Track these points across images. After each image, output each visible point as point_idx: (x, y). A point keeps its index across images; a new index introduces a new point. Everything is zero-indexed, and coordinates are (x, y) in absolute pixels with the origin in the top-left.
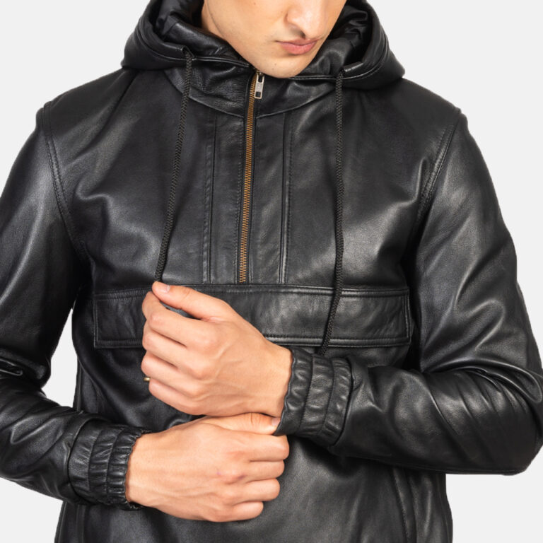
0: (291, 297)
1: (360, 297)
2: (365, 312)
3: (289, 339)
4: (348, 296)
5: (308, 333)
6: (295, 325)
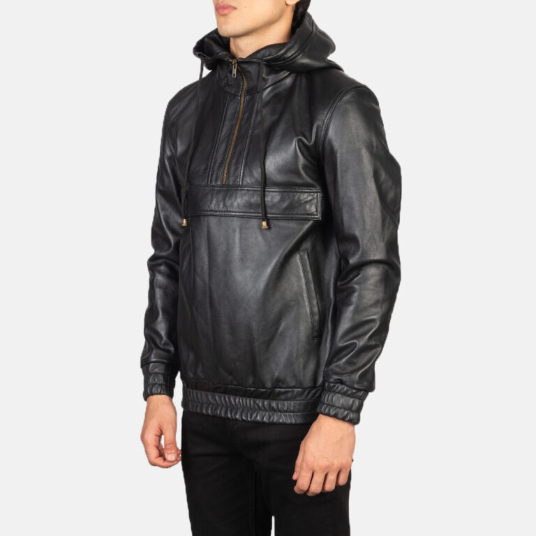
0: (243, 192)
1: (280, 192)
2: (282, 200)
3: (242, 214)
4: (273, 192)
5: (252, 211)
6: (245, 206)
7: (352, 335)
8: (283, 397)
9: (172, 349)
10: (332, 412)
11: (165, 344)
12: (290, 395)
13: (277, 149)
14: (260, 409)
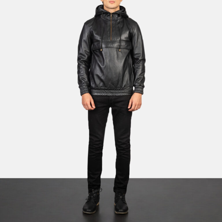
0: (117, 42)
1: (125, 42)
2: (126, 44)
6: (118, 45)
7: (141, 75)
8: (126, 89)
9: (88, 82)
10: (139, 92)
11: (87, 81)
12: (127, 89)
13: (124, 33)
14: (119, 93)
